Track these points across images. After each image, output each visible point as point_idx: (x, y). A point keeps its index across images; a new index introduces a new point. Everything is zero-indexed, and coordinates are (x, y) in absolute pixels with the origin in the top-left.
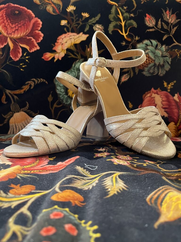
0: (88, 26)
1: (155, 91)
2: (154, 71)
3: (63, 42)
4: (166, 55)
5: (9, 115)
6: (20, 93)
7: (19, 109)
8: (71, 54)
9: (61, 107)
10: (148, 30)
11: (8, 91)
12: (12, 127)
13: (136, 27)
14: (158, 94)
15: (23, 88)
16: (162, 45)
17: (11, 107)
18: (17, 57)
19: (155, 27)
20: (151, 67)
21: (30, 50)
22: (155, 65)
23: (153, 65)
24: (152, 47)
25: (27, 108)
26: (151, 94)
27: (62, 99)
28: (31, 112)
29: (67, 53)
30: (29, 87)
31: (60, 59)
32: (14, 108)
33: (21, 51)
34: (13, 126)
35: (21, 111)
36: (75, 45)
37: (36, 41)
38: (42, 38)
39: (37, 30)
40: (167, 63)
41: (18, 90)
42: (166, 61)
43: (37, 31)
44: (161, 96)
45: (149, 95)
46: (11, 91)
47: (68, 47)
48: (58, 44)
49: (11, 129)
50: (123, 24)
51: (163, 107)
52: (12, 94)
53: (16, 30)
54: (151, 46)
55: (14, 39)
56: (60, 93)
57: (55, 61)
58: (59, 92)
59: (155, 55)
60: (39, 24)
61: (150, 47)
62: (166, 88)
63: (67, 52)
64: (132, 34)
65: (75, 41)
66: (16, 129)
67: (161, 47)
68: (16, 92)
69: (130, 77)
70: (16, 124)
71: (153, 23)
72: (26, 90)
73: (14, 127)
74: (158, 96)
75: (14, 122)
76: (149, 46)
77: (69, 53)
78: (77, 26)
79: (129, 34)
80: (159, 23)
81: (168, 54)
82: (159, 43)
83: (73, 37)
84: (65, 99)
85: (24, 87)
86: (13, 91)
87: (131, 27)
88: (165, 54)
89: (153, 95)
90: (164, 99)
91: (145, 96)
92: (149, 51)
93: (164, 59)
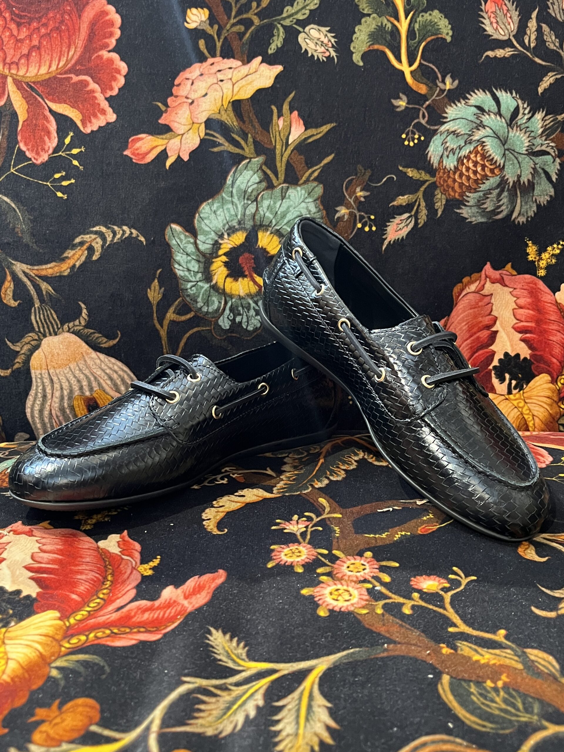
0: (281, 30)
1: (496, 274)
2: (500, 206)
3: (193, 96)
4: (544, 148)
5: (29, 343)
6: (58, 274)
7: (57, 325)
8: (220, 139)
9: (190, 319)
10: (490, 54)
11: (19, 267)
12: (39, 380)
13: (449, 39)
14: (506, 286)
15: (67, 258)
16: (533, 112)
17: (33, 317)
18: (43, 149)
19: (515, 43)
20: (489, 192)
21: (83, 122)
22: (503, 183)
23: (494, 186)
24: (498, 118)
25: (83, 323)
26: (482, 283)
27: (194, 294)
28: (97, 335)
29: (206, 134)
30: (86, 252)
31: (186, 158)
32: (43, 321)
33: (53, 126)
34: (41, 378)
35: (63, 331)
36: (237, 105)
37: (103, 91)
38: (122, 81)
39: (105, 46)
40: (543, 175)
41: (52, 264)
42: (540, 171)
43: (105, 54)
44: (515, 293)
45: (473, 287)
46: (29, 267)
47: (211, 112)
48: (179, 100)
49: (37, 386)
50: (403, 26)
51: (517, 325)
52: (33, 277)
53: (32, 48)
54: (495, 114)
55: (28, 84)
56: (185, 276)
57: (168, 163)
58: (183, 271)
59: (506, 147)
60: (112, 24)
61: (493, 116)
62: (533, 262)
63: (208, 131)
64: (431, 65)
65: (236, 89)
66: (53, 387)
67: (529, 119)
68: (46, 269)
69: (416, 223)
70: (51, 371)
71: (509, 24)
72: (78, 264)
73: (45, 381)
74: (506, 289)
75: (44, 367)
76: (489, 115)
77: (214, 136)
78: (244, 34)
79: (420, 64)
80: (532, 24)
81: (552, 144)
82: (523, 104)
83: (229, 74)
84: (201, 296)
85: (69, 253)
86: (36, 268)
87: (429, 39)
88: (542, 145)
89: (489, 287)
90: (522, 301)
91: (462, 290)
92: (488, 132)
93: (535, 164)
